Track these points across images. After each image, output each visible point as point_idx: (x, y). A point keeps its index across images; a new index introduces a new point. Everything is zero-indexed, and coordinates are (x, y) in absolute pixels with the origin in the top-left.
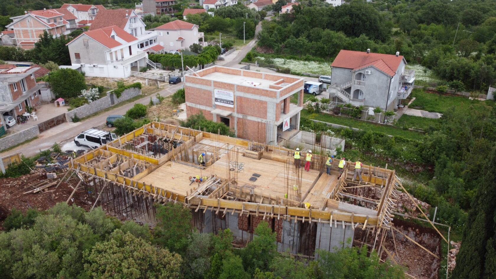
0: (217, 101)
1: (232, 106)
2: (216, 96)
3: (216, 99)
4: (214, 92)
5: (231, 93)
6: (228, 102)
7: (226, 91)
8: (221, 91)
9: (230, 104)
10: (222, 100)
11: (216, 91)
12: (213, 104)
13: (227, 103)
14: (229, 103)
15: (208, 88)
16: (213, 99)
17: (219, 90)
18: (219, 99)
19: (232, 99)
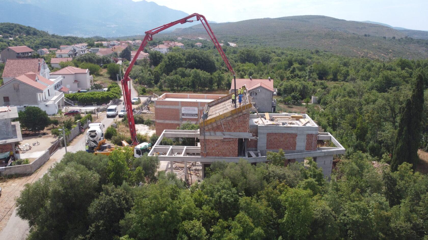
0: (184, 116)
1: (197, 117)
2: (183, 112)
3: (183, 114)
4: (181, 109)
5: (196, 109)
6: (192, 115)
7: (191, 108)
9: (194, 116)
10: (187, 115)
11: (183, 108)
12: (180, 117)
15: (176, 107)
16: (181, 114)
17: (186, 108)
18: (185, 114)
19: (197, 112)
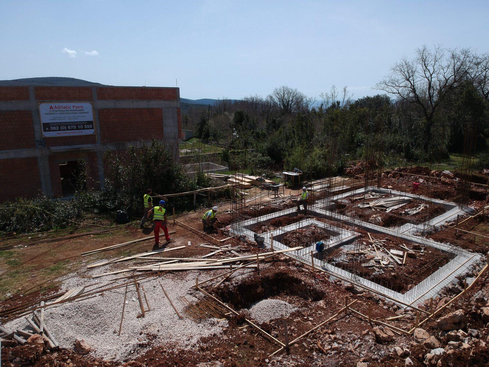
0: (49, 130)
1: (90, 132)
2: (45, 119)
3: (47, 126)
4: (38, 111)
5: (87, 106)
6: (77, 125)
7: (71, 104)
8: (57, 104)
9: (84, 129)
10: (60, 126)
11: (44, 108)
12: (38, 137)
13: (77, 129)
14: (82, 127)
15: (22, 106)
16: (37, 128)
17: (53, 105)
18: (55, 125)
19: (89, 117)
